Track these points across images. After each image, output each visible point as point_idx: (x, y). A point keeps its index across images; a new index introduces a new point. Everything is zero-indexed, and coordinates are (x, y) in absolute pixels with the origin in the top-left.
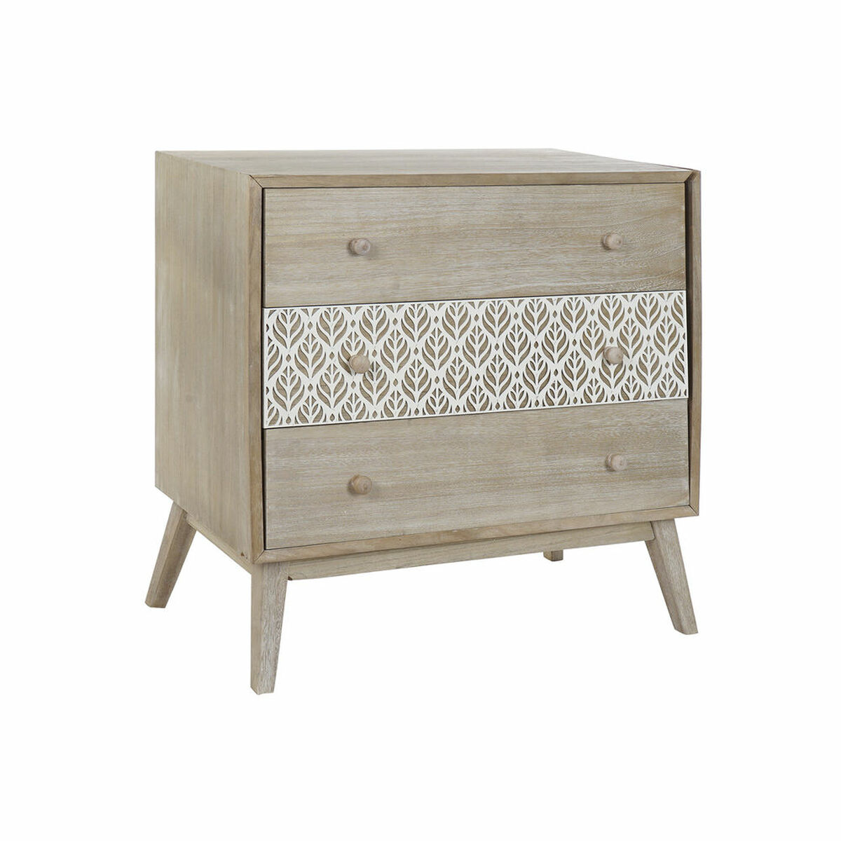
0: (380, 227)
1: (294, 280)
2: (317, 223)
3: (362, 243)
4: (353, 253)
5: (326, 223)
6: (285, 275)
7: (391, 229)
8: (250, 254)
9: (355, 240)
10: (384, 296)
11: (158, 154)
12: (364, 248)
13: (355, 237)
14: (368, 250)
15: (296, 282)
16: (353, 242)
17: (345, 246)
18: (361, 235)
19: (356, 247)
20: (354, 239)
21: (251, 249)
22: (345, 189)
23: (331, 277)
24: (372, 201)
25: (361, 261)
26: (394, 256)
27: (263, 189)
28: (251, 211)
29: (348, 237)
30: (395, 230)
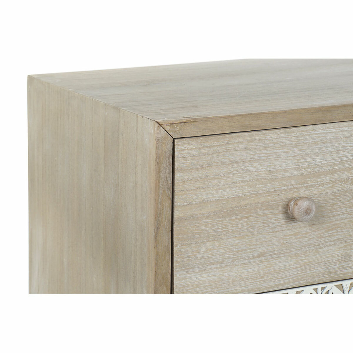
0: (327, 179)
1: (213, 264)
2: (244, 181)
3: (304, 204)
4: (290, 217)
5: (257, 180)
6: (201, 258)
7: (341, 181)
8: (157, 234)
9: (296, 200)
10: (330, 273)
11: (31, 79)
12: (307, 212)
13: (294, 196)
14: (312, 214)
15: (215, 266)
16: (292, 203)
17: (281, 209)
18: (302, 193)
19: (297, 211)
20: (293, 199)
21: (157, 229)
22: (282, 130)
23: (261, 255)
24: (317, 143)
25: (301, 228)
26: (344, 216)
27: (174, 139)
28: (158, 173)
29: (285, 197)
30: (345, 181)
